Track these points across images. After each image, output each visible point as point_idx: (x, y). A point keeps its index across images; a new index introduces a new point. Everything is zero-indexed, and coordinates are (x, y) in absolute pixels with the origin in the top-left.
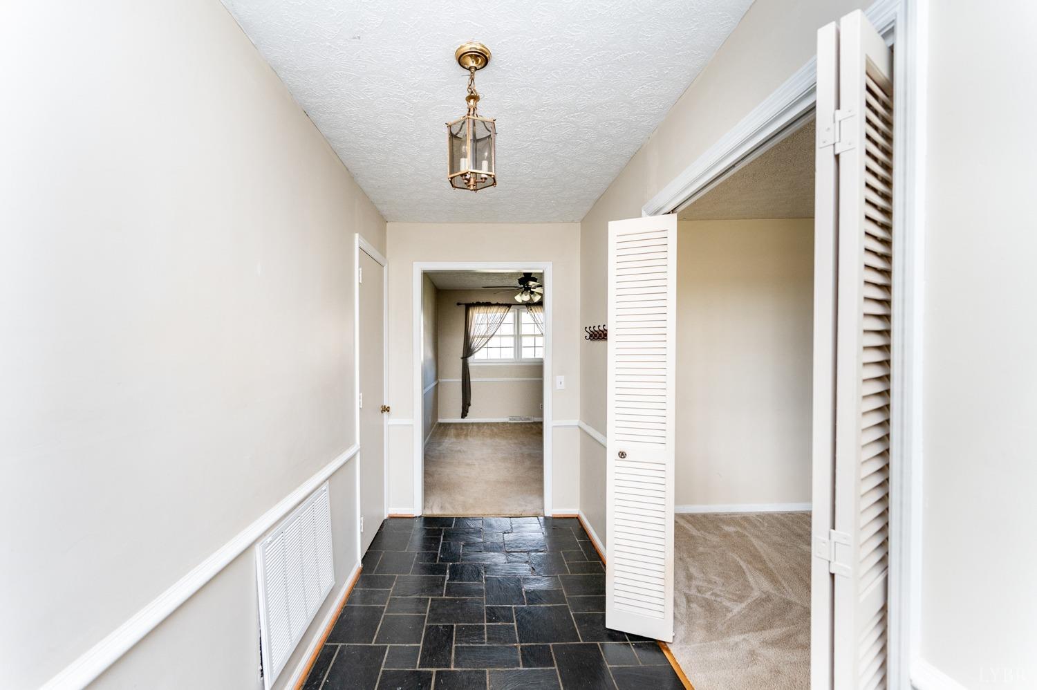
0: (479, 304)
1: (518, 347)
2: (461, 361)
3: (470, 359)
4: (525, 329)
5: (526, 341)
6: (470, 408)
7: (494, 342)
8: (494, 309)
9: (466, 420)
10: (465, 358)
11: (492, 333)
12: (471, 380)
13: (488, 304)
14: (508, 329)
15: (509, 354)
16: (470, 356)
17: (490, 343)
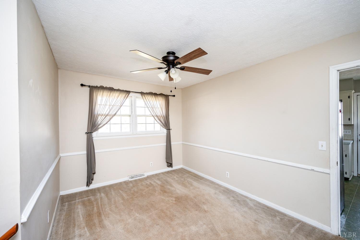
0: (102, 88)
1: (134, 124)
2: (85, 136)
3: (94, 134)
4: (140, 111)
5: (140, 120)
6: (95, 176)
7: (115, 120)
8: (116, 94)
9: (92, 187)
10: (89, 133)
11: (114, 113)
12: (96, 151)
13: (111, 89)
14: (125, 110)
15: (126, 129)
16: (95, 131)
17: (112, 121)
